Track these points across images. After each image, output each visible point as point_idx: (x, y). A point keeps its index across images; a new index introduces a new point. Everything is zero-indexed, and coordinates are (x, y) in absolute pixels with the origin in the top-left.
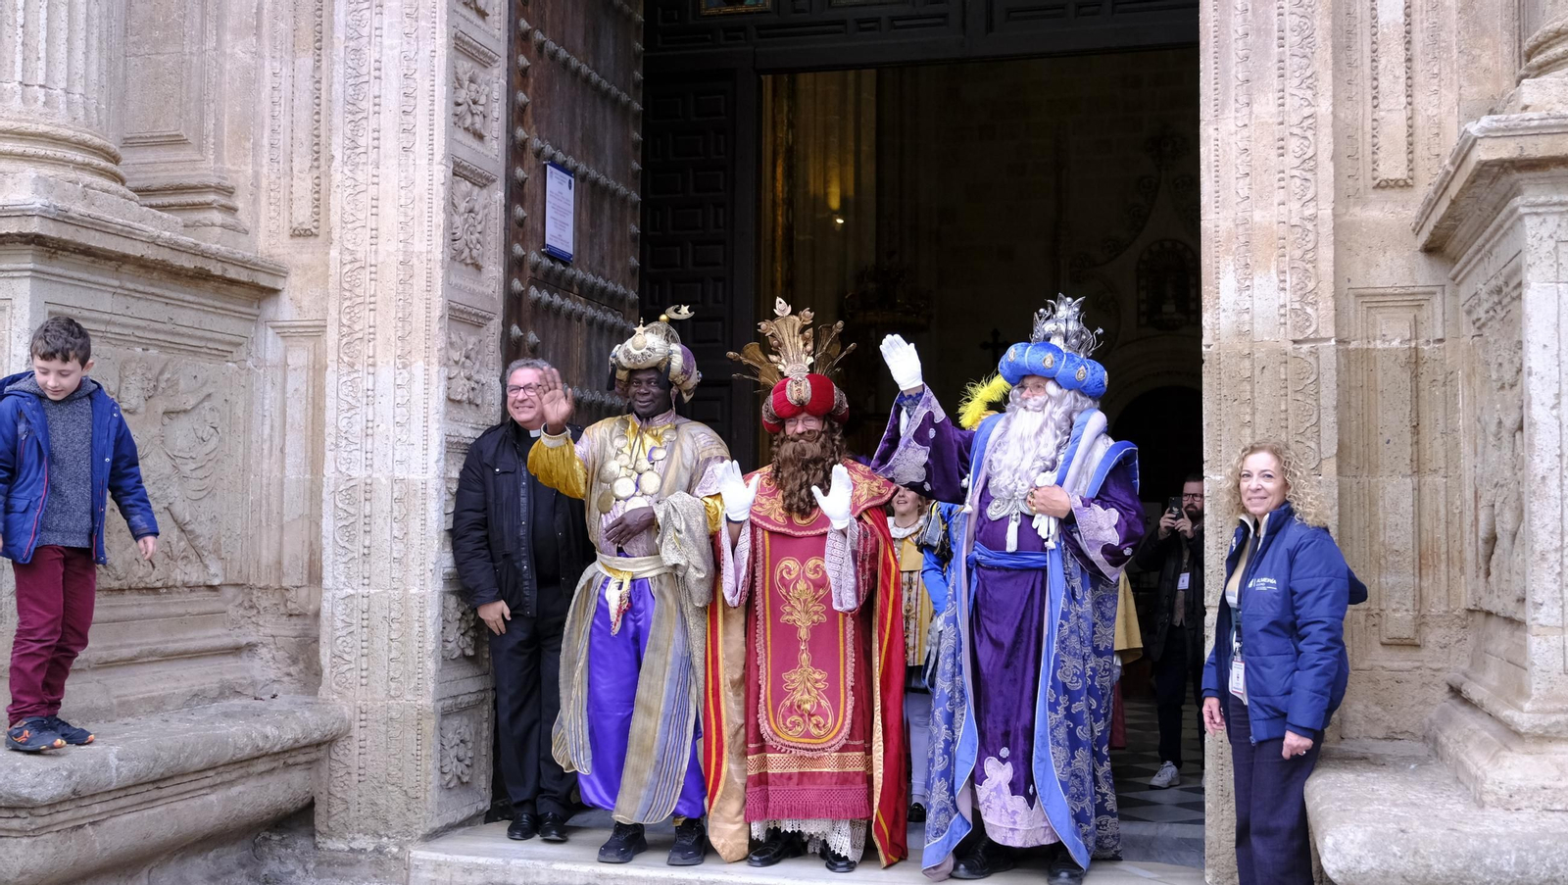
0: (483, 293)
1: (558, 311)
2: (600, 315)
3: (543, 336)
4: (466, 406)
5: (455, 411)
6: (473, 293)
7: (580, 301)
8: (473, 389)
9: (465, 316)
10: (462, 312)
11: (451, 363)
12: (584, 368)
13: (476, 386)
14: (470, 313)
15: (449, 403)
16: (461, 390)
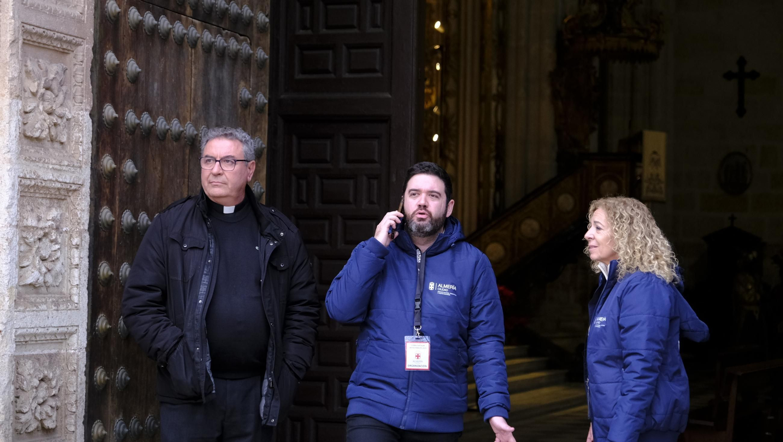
0: (67, 14)
1: (165, 37)
2: (220, 41)
3: (146, 65)
4: (48, 144)
5: (32, 150)
6: (54, 14)
7: (195, 25)
8: (55, 125)
9: (44, 41)
10: (41, 36)
11: (27, 94)
12: (200, 101)
13: (59, 121)
14: (51, 38)
15: (25, 141)
16: (39, 125)
